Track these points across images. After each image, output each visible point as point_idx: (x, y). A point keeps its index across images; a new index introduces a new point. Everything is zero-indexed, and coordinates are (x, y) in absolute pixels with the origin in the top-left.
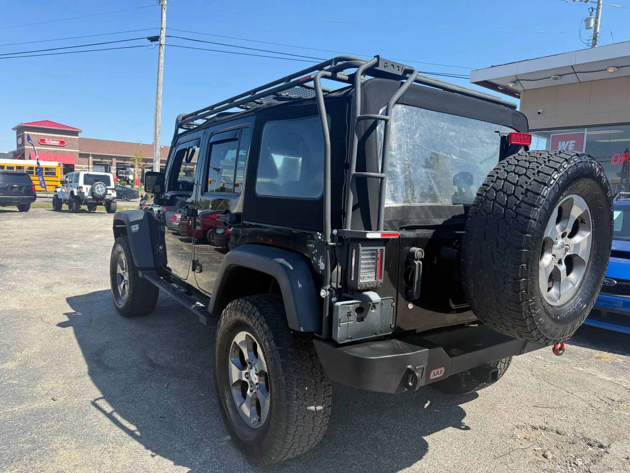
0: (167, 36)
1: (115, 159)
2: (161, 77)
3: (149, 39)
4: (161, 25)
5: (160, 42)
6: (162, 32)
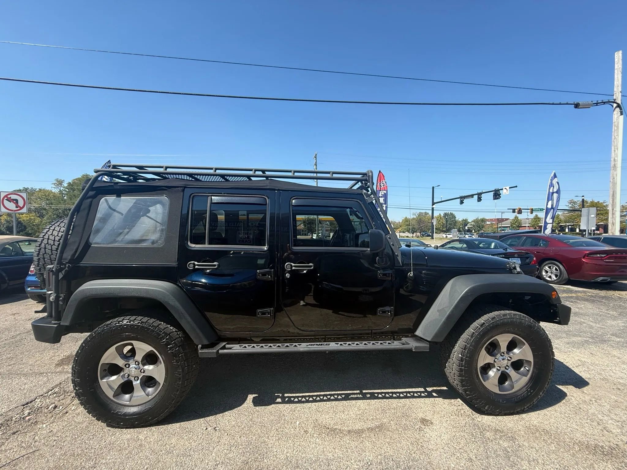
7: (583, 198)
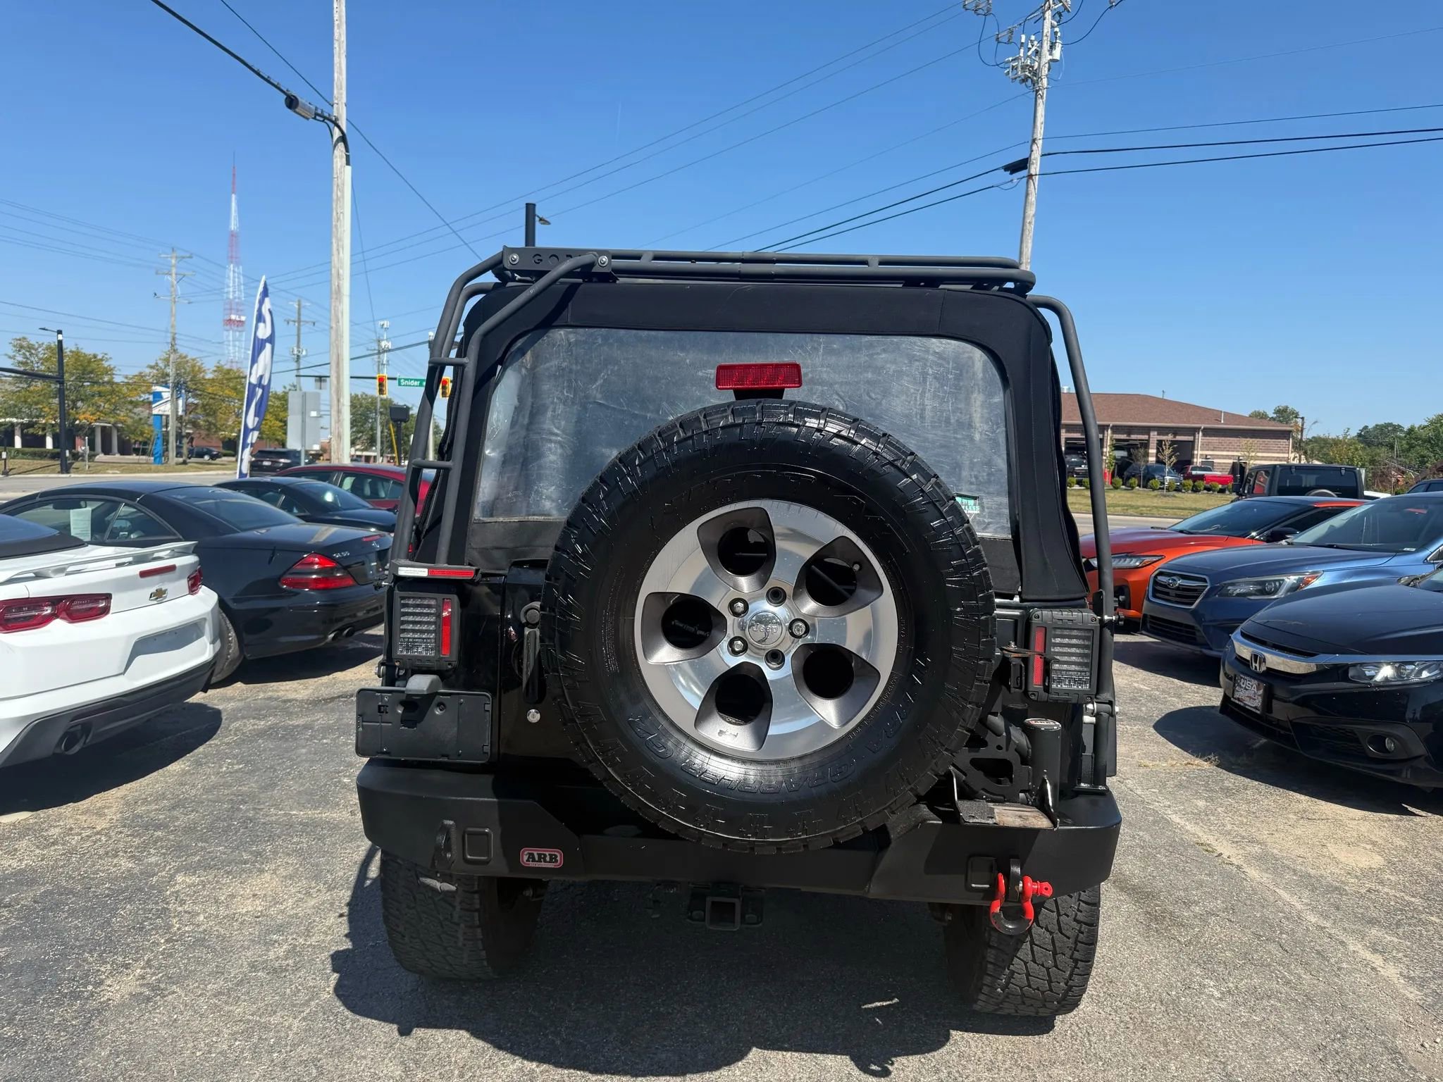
0: (1045, 155)
1: (1156, 433)
2: (1027, 247)
3: (1007, 168)
4: (1033, 133)
5: (1029, 172)
6: (1035, 147)
7: (60, 337)
